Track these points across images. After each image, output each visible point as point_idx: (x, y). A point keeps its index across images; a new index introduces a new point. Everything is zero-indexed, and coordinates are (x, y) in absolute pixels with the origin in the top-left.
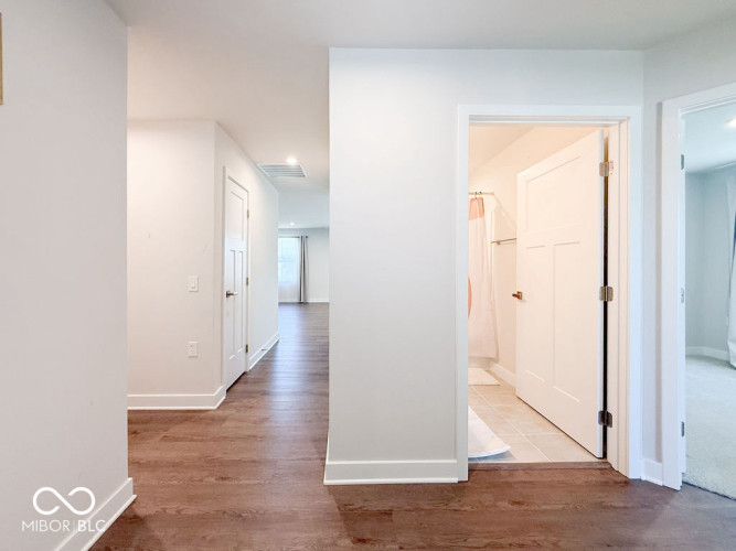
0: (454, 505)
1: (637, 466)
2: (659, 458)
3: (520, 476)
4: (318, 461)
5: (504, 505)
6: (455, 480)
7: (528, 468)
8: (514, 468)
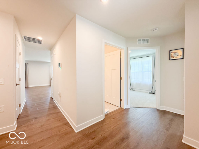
0: (105, 123)
1: (125, 107)
2: (127, 104)
3: (112, 114)
4: (70, 128)
5: (112, 120)
6: (103, 119)
7: (112, 112)
8: (110, 113)
